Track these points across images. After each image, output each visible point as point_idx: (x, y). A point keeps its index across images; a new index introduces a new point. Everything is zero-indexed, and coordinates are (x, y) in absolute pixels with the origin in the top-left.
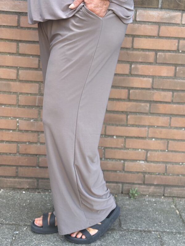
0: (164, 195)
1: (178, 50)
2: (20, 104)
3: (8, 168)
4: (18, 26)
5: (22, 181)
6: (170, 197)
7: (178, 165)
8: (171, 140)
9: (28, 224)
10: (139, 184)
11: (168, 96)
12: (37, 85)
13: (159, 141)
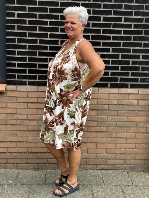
0: (96, 169)
1: (98, 104)
2: (28, 130)
3: (23, 159)
4: (27, 97)
5: (30, 165)
6: (99, 169)
7: (102, 155)
8: (98, 143)
9: (35, 184)
10: (84, 164)
11: (95, 124)
12: (36, 121)
13: (92, 144)
